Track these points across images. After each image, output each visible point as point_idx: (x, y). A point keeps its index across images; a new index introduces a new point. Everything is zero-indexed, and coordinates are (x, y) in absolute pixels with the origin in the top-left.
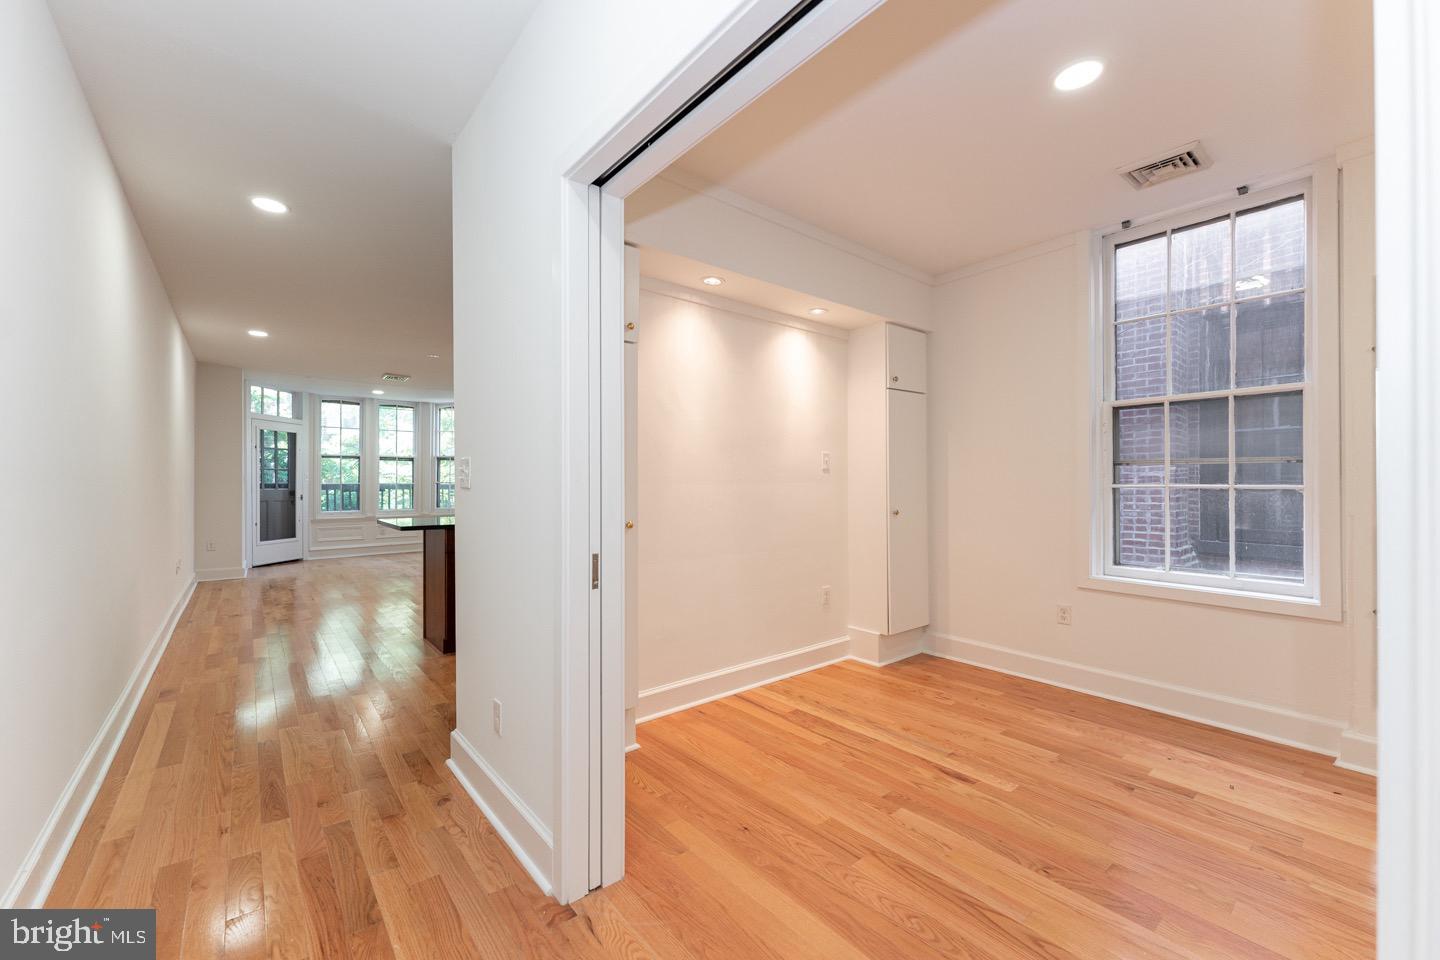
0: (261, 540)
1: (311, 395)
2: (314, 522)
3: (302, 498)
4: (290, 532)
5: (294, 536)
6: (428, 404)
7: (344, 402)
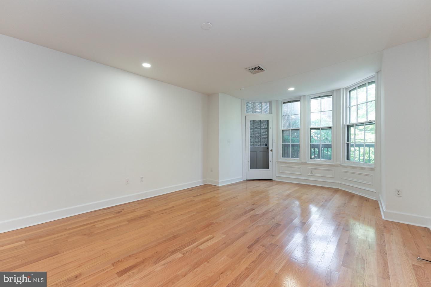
0: (251, 169)
1: (277, 101)
2: (278, 162)
3: (272, 150)
4: (266, 166)
5: (268, 168)
6: (339, 90)
7: (293, 101)
